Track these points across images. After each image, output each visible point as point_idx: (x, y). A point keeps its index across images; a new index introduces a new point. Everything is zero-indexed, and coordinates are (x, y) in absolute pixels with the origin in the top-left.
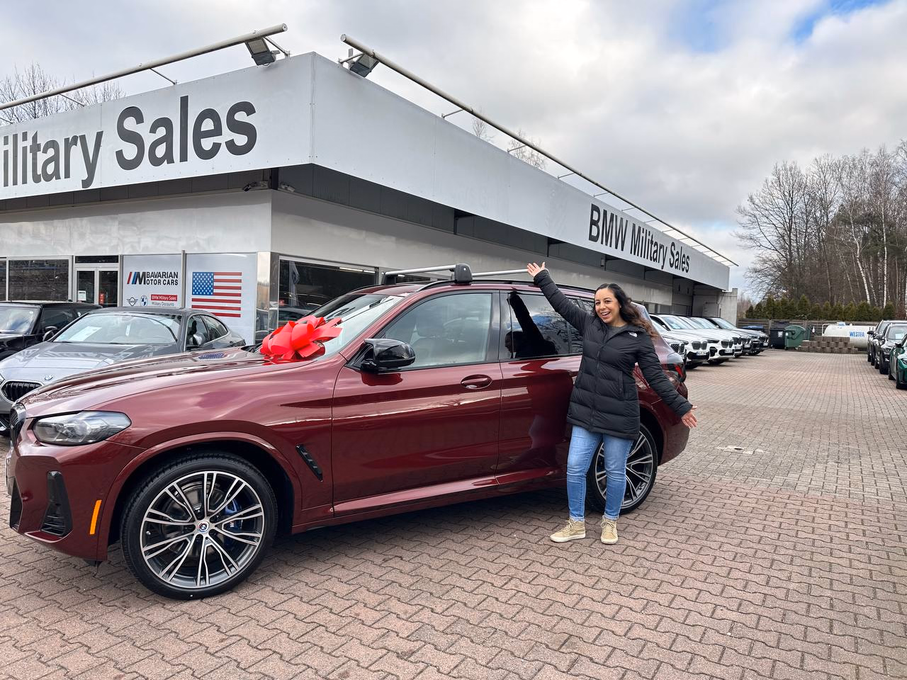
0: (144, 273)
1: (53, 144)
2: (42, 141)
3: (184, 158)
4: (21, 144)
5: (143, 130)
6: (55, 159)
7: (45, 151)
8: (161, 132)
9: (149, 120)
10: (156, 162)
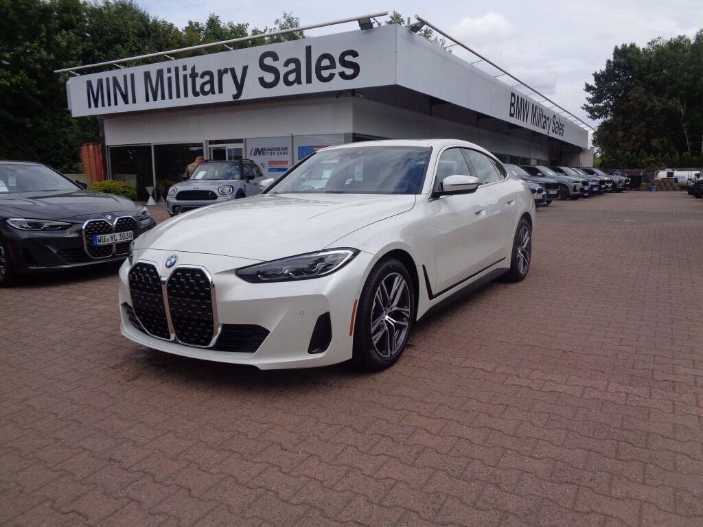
0: (262, 149)
1: (210, 73)
2: (199, 71)
3: (309, 80)
5: (279, 65)
6: (211, 82)
7: (202, 76)
8: (292, 66)
9: (282, 60)
10: (288, 83)
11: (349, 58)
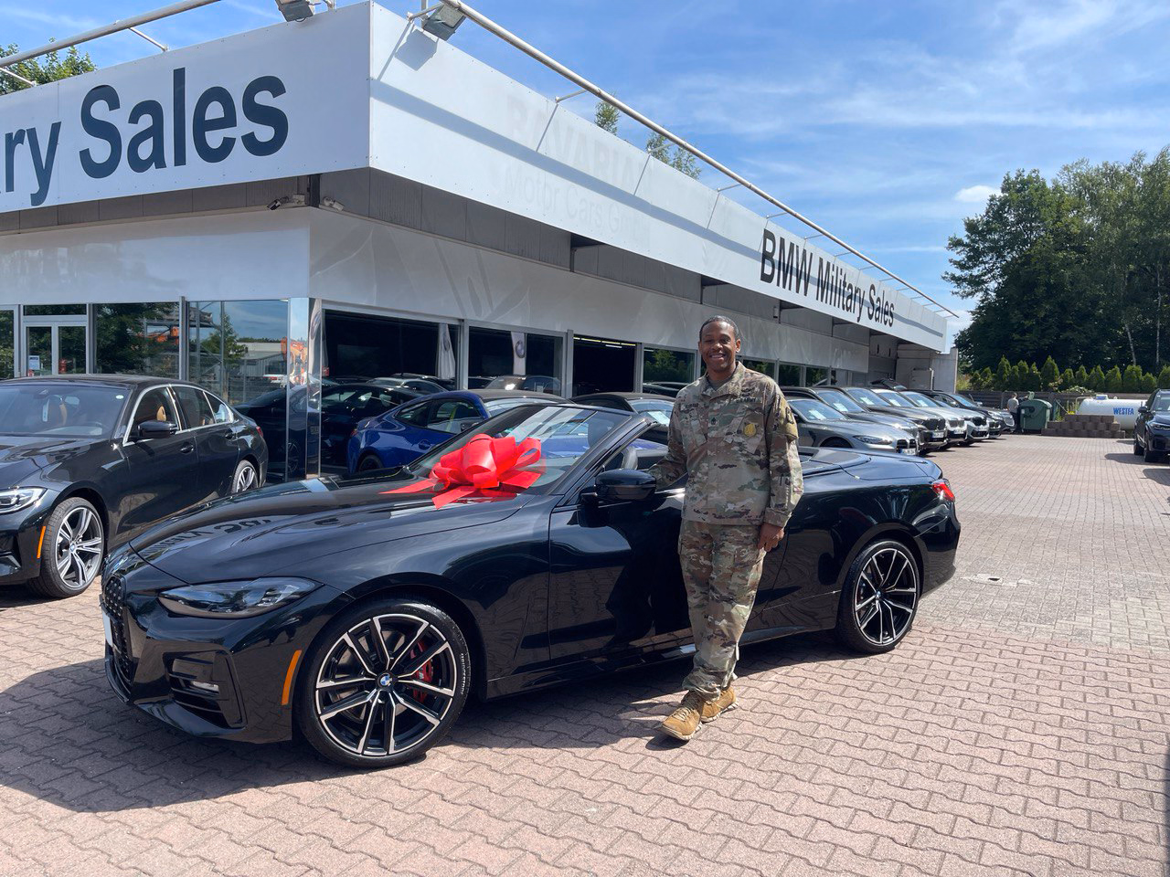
3: (180, 159)
5: (119, 119)
8: (146, 121)
9: (128, 103)
10: (138, 165)
11: (263, 98)
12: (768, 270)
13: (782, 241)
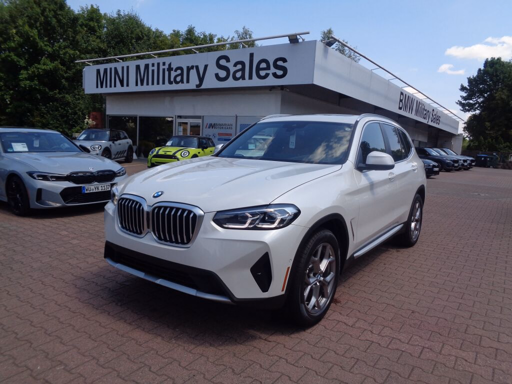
0: (214, 124)
1: (181, 68)
2: (174, 66)
3: (251, 77)
4: (161, 67)
5: (230, 65)
6: (182, 74)
7: (176, 71)
8: (239, 67)
9: (233, 61)
11: (280, 63)
12: (401, 106)
13: (406, 95)
